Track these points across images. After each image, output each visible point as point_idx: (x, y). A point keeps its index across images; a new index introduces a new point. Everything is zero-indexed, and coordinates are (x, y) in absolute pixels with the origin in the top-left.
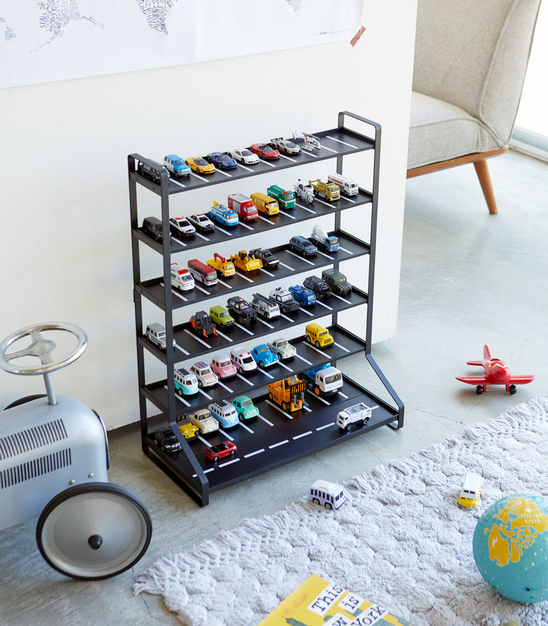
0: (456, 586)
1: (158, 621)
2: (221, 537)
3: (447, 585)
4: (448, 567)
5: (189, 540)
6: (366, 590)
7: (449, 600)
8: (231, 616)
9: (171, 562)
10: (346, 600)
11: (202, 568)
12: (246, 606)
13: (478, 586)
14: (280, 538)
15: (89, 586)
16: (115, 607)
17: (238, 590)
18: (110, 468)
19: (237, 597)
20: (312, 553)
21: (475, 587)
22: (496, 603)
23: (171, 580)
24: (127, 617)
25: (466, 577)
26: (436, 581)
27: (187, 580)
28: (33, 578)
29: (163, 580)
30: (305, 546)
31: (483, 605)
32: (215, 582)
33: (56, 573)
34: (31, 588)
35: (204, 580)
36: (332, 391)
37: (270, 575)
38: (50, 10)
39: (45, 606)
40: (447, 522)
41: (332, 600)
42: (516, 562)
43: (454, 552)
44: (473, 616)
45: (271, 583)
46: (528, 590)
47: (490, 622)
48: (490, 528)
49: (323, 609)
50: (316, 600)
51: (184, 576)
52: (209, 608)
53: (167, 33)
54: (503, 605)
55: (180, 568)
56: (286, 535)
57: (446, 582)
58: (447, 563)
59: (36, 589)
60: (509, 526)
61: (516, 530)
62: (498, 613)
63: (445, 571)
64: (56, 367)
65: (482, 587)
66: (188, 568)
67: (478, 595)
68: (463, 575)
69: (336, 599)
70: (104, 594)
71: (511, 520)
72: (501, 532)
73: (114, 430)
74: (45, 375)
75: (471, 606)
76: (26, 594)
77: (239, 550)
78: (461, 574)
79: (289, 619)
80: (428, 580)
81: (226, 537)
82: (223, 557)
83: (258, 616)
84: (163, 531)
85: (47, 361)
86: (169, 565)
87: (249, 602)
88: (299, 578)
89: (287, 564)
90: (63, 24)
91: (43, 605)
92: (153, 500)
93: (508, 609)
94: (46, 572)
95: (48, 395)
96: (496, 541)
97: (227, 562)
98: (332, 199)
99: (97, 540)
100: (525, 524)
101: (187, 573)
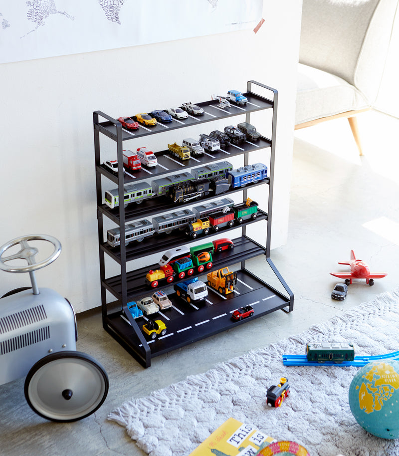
0: (339, 426)
1: (113, 452)
2: (171, 387)
3: (332, 424)
4: (333, 412)
5: (136, 393)
6: (273, 428)
7: (334, 436)
8: (175, 445)
9: (134, 405)
10: (255, 436)
11: (155, 410)
12: (186, 438)
13: (354, 426)
14: (212, 388)
15: (63, 427)
16: (82, 442)
17: (181, 426)
18: (78, 341)
19: (180, 431)
20: (234, 400)
21: (352, 427)
22: (367, 439)
23: (133, 417)
24: (91, 449)
25: (346, 419)
26: (325, 422)
27: (144, 417)
28: (22, 421)
29: (128, 417)
30: (229, 395)
31: (357, 440)
32: (164, 420)
33: (39, 417)
34: (21, 428)
35: (157, 418)
36: (199, 299)
37: (205, 416)
38: (35, 6)
39: (31, 441)
40: (333, 379)
41: (244, 436)
42: (378, 410)
43: (337, 401)
44: (351, 448)
45: (206, 421)
46: (388, 430)
47: (362, 452)
48: (360, 385)
49: (238, 443)
50: (233, 436)
51: (143, 415)
52: (160, 438)
53: (120, 23)
54: (372, 440)
55: (140, 409)
56: (216, 386)
57: (331, 423)
58: (332, 408)
59: (25, 428)
60: (374, 384)
61: (378, 387)
62: (368, 446)
63: (331, 415)
64: (39, 266)
65: (357, 427)
66: (146, 409)
67: (355, 432)
68: (344, 417)
69: (247, 435)
70: (74, 432)
71: (375, 380)
72: (367, 389)
73: (81, 313)
74: (31, 272)
75: (349, 440)
76: (17, 432)
77: (182, 397)
78: (343, 417)
79: (214, 450)
80: (319, 421)
81: (174, 387)
82: (171, 402)
83: (194, 445)
84: (117, 387)
85: (32, 262)
86: (132, 406)
87: (189, 435)
88: (226, 418)
89: (216, 407)
90: (44, 17)
91: (29, 440)
92: (110, 364)
93: (375, 443)
94: (32, 417)
95: (33, 287)
96: (364, 395)
97: (174, 405)
98: (184, 159)
99: (68, 393)
100: (385, 383)
101: (145, 413)
